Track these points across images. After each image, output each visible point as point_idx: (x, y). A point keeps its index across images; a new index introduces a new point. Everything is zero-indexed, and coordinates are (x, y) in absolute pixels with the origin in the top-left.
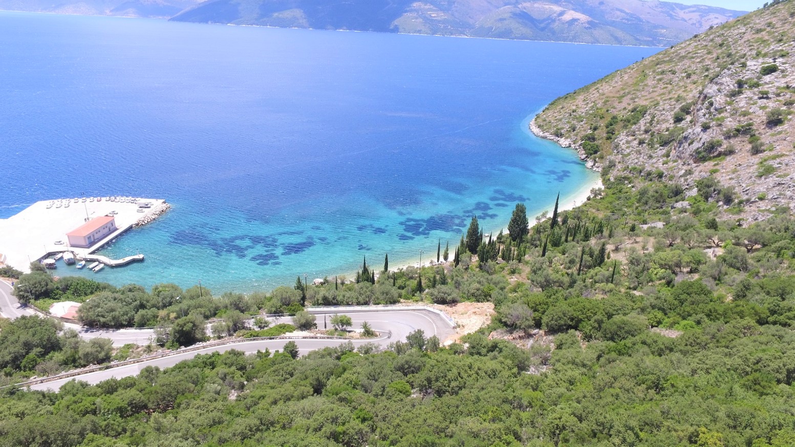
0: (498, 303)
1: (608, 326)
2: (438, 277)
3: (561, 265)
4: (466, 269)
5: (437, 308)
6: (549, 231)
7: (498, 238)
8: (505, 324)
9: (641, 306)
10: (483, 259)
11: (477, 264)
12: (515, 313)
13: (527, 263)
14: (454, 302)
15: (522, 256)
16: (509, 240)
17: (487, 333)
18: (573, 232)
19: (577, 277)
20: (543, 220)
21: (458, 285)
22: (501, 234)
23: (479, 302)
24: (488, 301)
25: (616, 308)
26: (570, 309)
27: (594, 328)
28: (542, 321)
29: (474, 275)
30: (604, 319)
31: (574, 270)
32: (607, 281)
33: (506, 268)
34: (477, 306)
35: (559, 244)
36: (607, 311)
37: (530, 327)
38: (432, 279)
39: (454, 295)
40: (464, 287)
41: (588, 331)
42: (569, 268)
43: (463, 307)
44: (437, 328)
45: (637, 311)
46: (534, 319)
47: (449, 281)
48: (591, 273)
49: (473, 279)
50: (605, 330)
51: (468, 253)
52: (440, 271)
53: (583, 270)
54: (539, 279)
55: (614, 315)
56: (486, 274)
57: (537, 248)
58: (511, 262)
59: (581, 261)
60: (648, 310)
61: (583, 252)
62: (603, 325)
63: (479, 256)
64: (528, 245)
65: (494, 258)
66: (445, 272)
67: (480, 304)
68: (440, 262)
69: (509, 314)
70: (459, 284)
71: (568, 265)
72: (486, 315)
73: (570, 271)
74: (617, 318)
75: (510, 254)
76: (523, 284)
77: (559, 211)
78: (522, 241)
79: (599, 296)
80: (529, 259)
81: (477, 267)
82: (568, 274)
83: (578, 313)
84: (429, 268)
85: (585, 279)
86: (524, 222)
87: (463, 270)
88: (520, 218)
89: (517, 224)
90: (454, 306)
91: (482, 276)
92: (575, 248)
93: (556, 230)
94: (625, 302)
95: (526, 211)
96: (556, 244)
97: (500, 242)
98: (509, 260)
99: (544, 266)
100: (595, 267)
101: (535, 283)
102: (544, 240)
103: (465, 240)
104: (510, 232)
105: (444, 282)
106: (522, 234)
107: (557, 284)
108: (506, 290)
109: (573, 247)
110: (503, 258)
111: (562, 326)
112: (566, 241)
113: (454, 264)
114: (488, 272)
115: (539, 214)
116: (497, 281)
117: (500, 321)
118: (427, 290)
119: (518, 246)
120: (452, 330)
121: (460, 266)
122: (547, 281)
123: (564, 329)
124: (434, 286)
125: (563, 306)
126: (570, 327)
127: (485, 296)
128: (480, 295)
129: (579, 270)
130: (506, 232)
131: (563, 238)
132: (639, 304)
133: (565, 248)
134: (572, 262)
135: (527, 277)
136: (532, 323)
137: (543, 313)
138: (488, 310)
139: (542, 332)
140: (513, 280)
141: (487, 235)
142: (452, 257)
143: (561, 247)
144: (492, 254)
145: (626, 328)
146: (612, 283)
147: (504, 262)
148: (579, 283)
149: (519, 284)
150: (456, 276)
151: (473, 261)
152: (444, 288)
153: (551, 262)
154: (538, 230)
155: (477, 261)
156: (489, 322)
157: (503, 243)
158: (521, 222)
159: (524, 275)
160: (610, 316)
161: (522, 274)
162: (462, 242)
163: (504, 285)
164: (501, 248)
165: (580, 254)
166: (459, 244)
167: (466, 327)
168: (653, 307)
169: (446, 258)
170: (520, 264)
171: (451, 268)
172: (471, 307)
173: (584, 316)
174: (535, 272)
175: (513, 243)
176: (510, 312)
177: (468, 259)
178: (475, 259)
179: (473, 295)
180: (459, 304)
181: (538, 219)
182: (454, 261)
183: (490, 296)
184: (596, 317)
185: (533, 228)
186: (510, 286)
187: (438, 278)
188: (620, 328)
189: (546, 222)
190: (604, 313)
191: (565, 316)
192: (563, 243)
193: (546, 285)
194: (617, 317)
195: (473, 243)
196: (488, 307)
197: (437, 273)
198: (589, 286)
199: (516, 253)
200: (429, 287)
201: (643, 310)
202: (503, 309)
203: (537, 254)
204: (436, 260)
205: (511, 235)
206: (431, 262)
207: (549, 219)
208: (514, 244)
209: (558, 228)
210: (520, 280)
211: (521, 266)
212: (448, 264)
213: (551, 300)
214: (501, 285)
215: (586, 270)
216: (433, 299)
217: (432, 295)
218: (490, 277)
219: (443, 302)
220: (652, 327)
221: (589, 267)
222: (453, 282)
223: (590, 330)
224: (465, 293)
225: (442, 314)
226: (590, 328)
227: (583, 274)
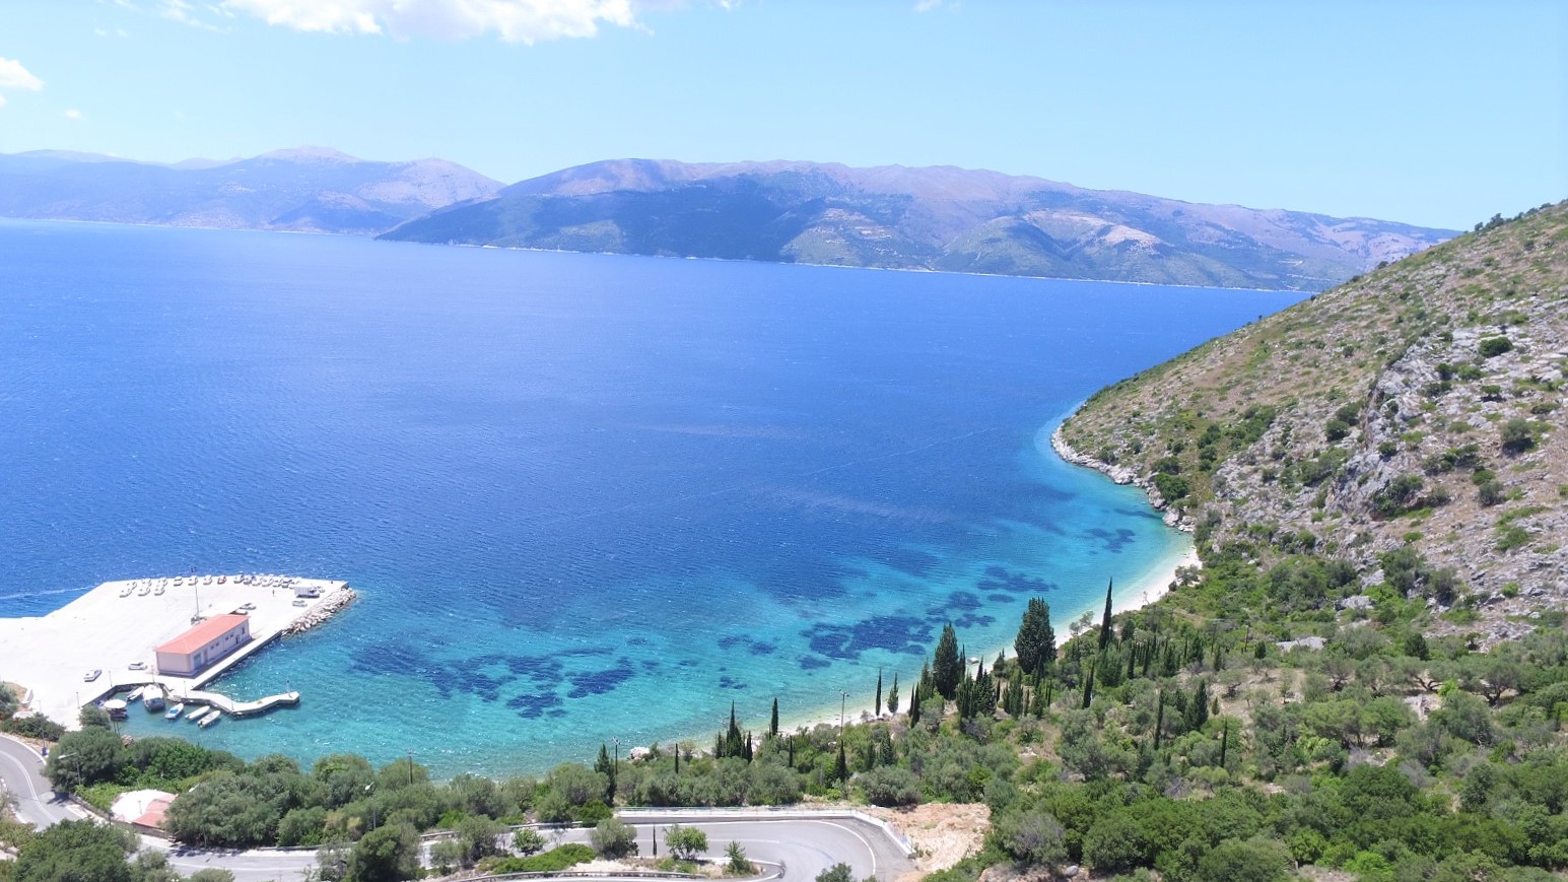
0: (998, 808)
1: (1212, 862)
2: (877, 748)
3: (1123, 724)
4: (934, 731)
5: (875, 815)
6: (1096, 655)
7: (996, 667)
8: (1011, 853)
9: (1279, 818)
10: (966, 711)
11: (954, 720)
12: (1028, 830)
13: (1054, 720)
14: (909, 803)
15: (1044, 705)
16: (1016, 673)
17: (975, 871)
18: (1144, 656)
19: (1153, 751)
20: (1085, 630)
21: (917, 765)
22: (1001, 658)
23: (959, 802)
24: (978, 800)
25: (1226, 824)
26: (1137, 824)
27: (1184, 864)
28: (1084, 849)
29: (950, 745)
30: (1205, 846)
31: (1148, 737)
32: (1214, 763)
33: (1012, 730)
34: (955, 811)
35: (1117, 680)
36: (1209, 831)
37: (1060, 860)
38: (866, 752)
39: (910, 788)
40: (930, 770)
41: (1173, 871)
42: (1138, 732)
43: (929, 813)
44: (878, 856)
45: (1267, 831)
46: (1068, 844)
47: (900, 755)
48: (1183, 744)
49: (947, 756)
50: (1206, 870)
51: (938, 697)
52: (880, 734)
53: (1165, 737)
54: (1079, 755)
55: (1223, 838)
56: (974, 742)
57: (1073, 691)
58: (1022, 717)
59: (1160, 718)
60: (1293, 828)
61: (1163, 700)
62: (1202, 860)
63: (958, 704)
64: (1056, 681)
65: (988, 708)
66: (892, 737)
67: (962, 808)
68: (881, 716)
69: (1018, 833)
70: (921, 764)
71: (1136, 725)
72: (975, 831)
73: (1139, 738)
74: (1229, 846)
75: (1019, 701)
76: (1047, 765)
77: (1114, 612)
78: (1043, 674)
79: (1200, 794)
80: (1058, 711)
81: (955, 728)
82: (1135, 744)
83: (1153, 834)
84: (859, 726)
85: (1169, 758)
86: (1049, 635)
87: (928, 734)
88: (1038, 626)
89: (1034, 639)
90: (911, 810)
91: (967, 748)
92: (1149, 691)
93: (1112, 651)
94: (1243, 811)
95: (1051, 614)
96: (1111, 681)
97: (1000, 676)
98: (1019, 712)
99: (1088, 727)
100: (1189, 730)
101: (1071, 764)
102: (1086, 672)
103: (931, 670)
104: (1020, 655)
105: (889, 759)
106: (1044, 660)
107: (1115, 766)
108: (1013, 777)
109: (1145, 688)
110: (1007, 709)
111: (1122, 859)
112: (1131, 675)
113: (910, 720)
114: (977, 739)
115: (1077, 618)
116: (994, 759)
117: (1001, 846)
118: (856, 775)
119: (1037, 684)
120: (907, 862)
121: (921, 725)
122: (1095, 759)
123: (1126, 867)
124: (869, 767)
125: (1122, 818)
126: (1137, 862)
127: (973, 790)
128: (962, 787)
129: (1157, 736)
130: (1011, 654)
131: (1125, 669)
132: (1273, 816)
133: (1129, 690)
134: (1143, 719)
135: (1056, 749)
136: (1064, 852)
137: (1084, 833)
138: (978, 820)
139: (1084, 871)
140: (1029, 754)
141: (974, 659)
142: (905, 705)
143: (1121, 688)
144: (984, 700)
145: (1246, 867)
146: (1222, 766)
147: (1008, 717)
148: (1158, 767)
149: (1038, 765)
150: (915, 745)
151: (947, 713)
152: (890, 773)
153: (1101, 719)
154: (1075, 651)
155: (955, 714)
156: (979, 847)
157: (1006, 676)
158: (1040, 636)
159: (1049, 744)
160: (1215, 843)
161: (1046, 742)
162: (925, 674)
163: (1009, 766)
164: (1002, 688)
165: (1156, 704)
166: (918, 679)
167: (934, 856)
168: (1302, 822)
169: (893, 707)
170: (1039, 722)
171: (904, 729)
172: (944, 813)
173: (1165, 839)
174: (1069, 740)
175: (1025, 677)
176: (1020, 828)
177: (937, 710)
178: (951, 709)
179: (948, 787)
180: (920, 807)
181: (1074, 628)
182: (910, 712)
183: (982, 791)
184: (1188, 842)
185: (1065, 647)
186: (1021, 768)
187: (877, 751)
188: (1235, 866)
189: (1090, 634)
190: (1203, 834)
191: (1127, 839)
192: (1124, 680)
193: (1094, 768)
194: (1230, 843)
195: (947, 677)
196: (978, 813)
197: (876, 738)
198: (1179, 771)
199: (1032, 697)
200: (859, 768)
201: (1281, 829)
202: (1006, 822)
203: (1074, 703)
204: (873, 712)
205: (1021, 661)
206: (865, 715)
207: (1097, 628)
208: (1028, 679)
209: (1114, 647)
210: (1042, 756)
211: (1042, 726)
212: (898, 719)
213: (1100, 803)
214: (1004, 766)
215: (1171, 736)
216: (868, 795)
217: (865, 785)
218: (981, 749)
219: (887, 801)
220: (1302, 863)
221: (1179, 731)
222: (909, 757)
223: (1178, 869)
224: (932, 784)
225: (886, 827)
226: (1177, 864)
227: (1166, 745)
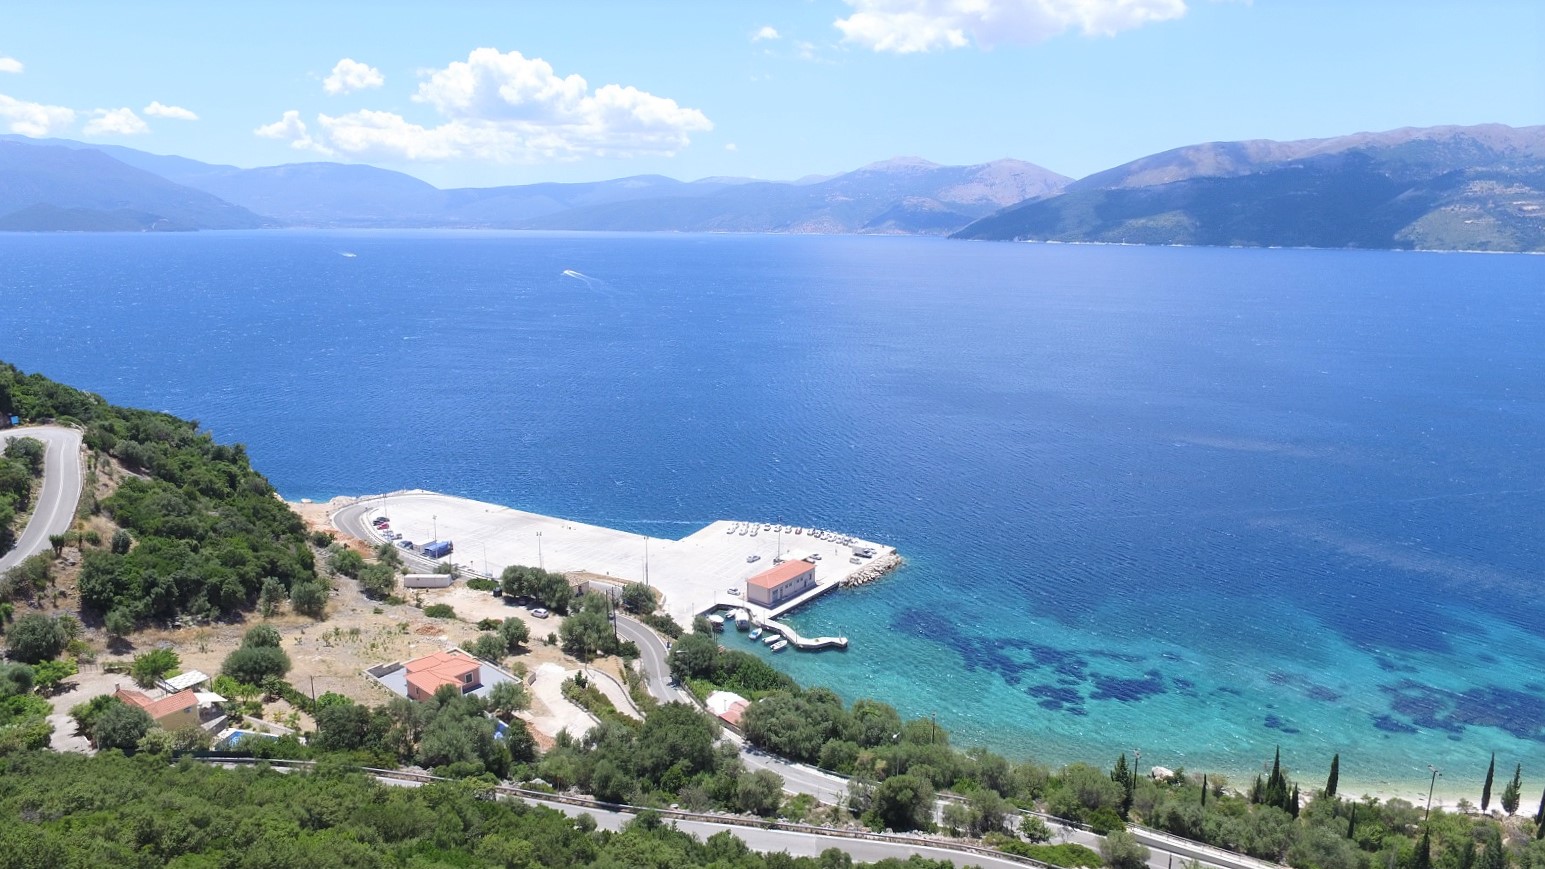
2: (1480, 850)
38: (1461, 849)
52: (1487, 836)
66: (1505, 842)
68: (1488, 811)
84: (1453, 817)
113: (1536, 829)
142: (1529, 807)
150: (1541, 861)
169: (1511, 803)
171: (1525, 837)
182: (1538, 819)
187: (1478, 857)
197: (1480, 836)
204: (1477, 804)
206: (1463, 804)
212: (1516, 822)
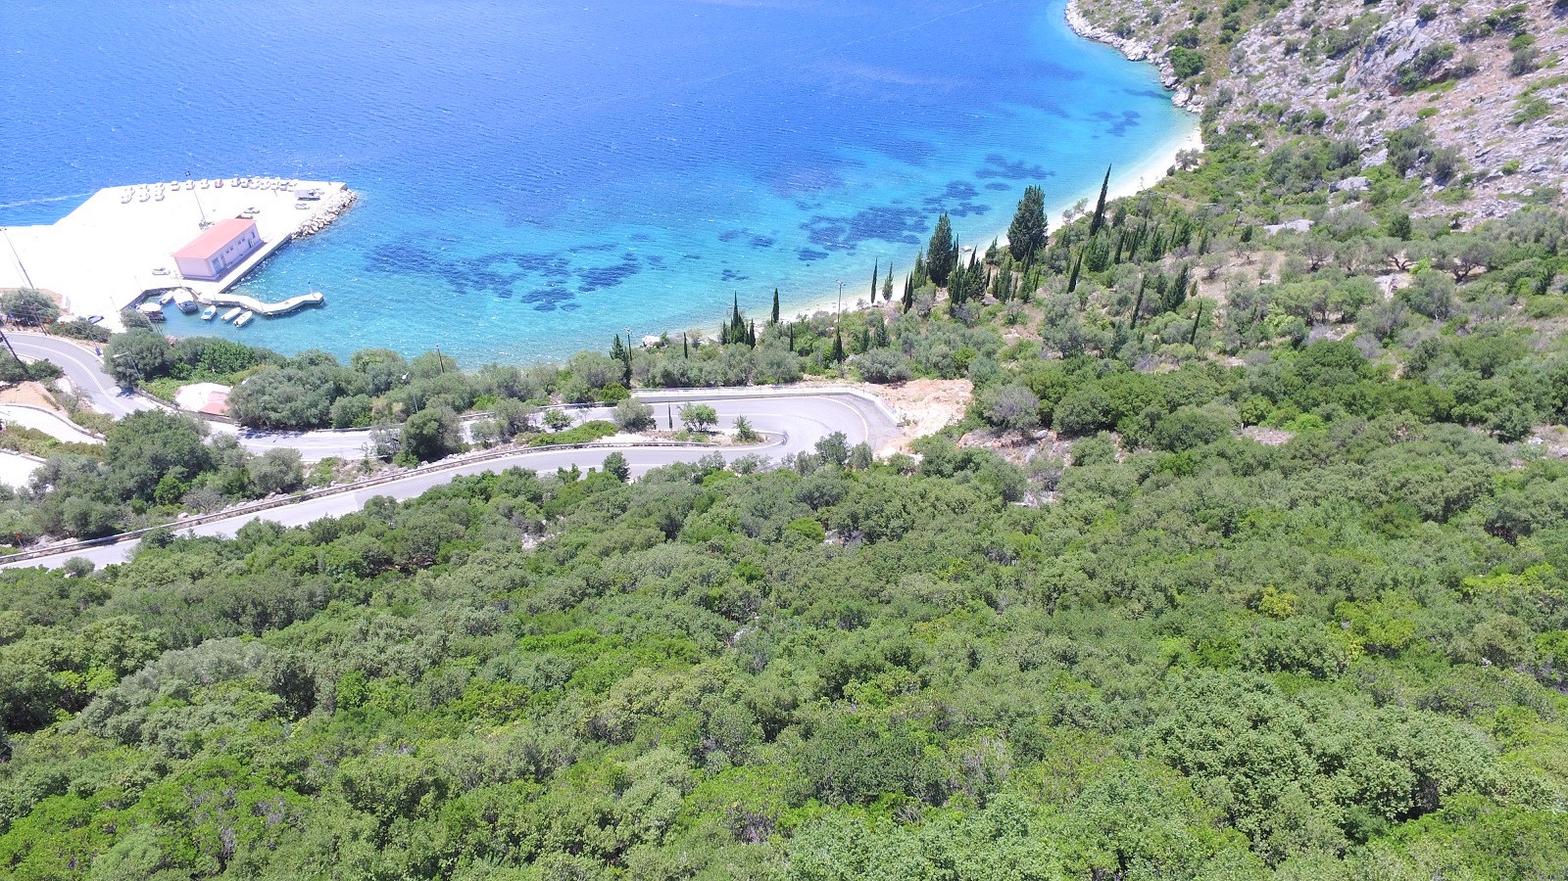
0: (980, 383)
1: (1167, 426)
2: (872, 332)
3: (1104, 306)
4: (925, 316)
5: (869, 390)
6: (1086, 241)
7: (988, 255)
8: (990, 421)
9: (1234, 387)
10: (957, 297)
11: (945, 306)
12: (1006, 402)
13: (1040, 303)
14: (900, 379)
15: (1030, 290)
16: (1007, 259)
17: (956, 436)
18: (1131, 243)
19: (1129, 330)
20: (1078, 216)
21: (908, 346)
22: (993, 246)
23: (945, 378)
24: (962, 376)
25: (1186, 393)
26: (1105, 395)
27: (1142, 428)
28: (1054, 416)
29: (939, 329)
30: (1163, 412)
31: (1126, 318)
32: (1184, 340)
33: (999, 314)
34: (941, 386)
35: (1103, 265)
36: (1169, 399)
37: (1032, 425)
38: (861, 336)
39: (901, 367)
40: (920, 351)
41: (1131, 434)
42: (1118, 313)
43: (917, 388)
44: (870, 426)
45: (1222, 398)
46: (1041, 412)
47: (893, 338)
48: (1157, 324)
49: (937, 337)
50: (1161, 432)
51: (930, 284)
52: (875, 320)
53: (1142, 318)
54: (1059, 336)
55: (1181, 405)
56: (962, 325)
57: (1060, 276)
58: (1009, 302)
59: (1139, 302)
60: (1245, 395)
61: (1145, 284)
62: (1159, 424)
63: (950, 290)
64: (1045, 267)
65: (978, 294)
66: (886, 323)
67: (947, 383)
68: (875, 303)
69: (996, 404)
70: (911, 346)
71: (1116, 307)
72: (958, 403)
73: (1117, 319)
74: (1184, 412)
75: (1007, 287)
76: (1030, 344)
77: (1107, 199)
78: (1033, 260)
79: (1166, 368)
80: (1044, 295)
81: (945, 313)
82: (1113, 324)
83: (1118, 402)
84: (855, 314)
85: (1143, 336)
86: (1040, 222)
87: (919, 319)
88: (1032, 214)
89: (1027, 227)
90: (901, 386)
91: (955, 330)
92: (1133, 274)
93: (1101, 237)
94: (1204, 382)
95: (1045, 200)
96: (1097, 266)
97: (991, 263)
98: (1007, 297)
99: (1071, 311)
100: (1166, 310)
101: (1051, 343)
102: (1075, 258)
103: (925, 259)
104: (1012, 244)
105: (883, 342)
106: (1034, 248)
107: (1093, 345)
108: (997, 356)
109: (1129, 272)
110: (996, 295)
111: (1088, 424)
112: (1117, 261)
113: (903, 306)
114: (965, 322)
115: (1070, 206)
116: (980, 340)
117: (980, 415)
118: (852, 357)
119: (1026, 270)
120: (895, 430)
121: (913, 311)
122: (1074, 339)
123: (1091, 430)
124: (864, 349)
125: (1093, 390)
126: (1102, 426)
127: (958, 368)
128: (949, 366)
129: (1135, 318)
130: (1004, 242)
131: (1112, 255)
132: (1230, 386)
133: (1113, 274)
134: (1123, 302)
135: (1039, 331)
136: (1036, 419)
137: (1056, 403)
138: (961, 394)
139: (1052, 434)
140: (1012, 336)
141: (967, 248)
142: (898, 293)
143: (1106, 273)
144: (974, 286)
145: (1197, 429)
146: (1191, 343)
147: (996, 302)
148: (1133, 344)
149: (1021, 345)
150: (907, 329)
151: (939, 300)
152: (882, 354)
153: (1083, 302)
154: (1065, 239)
155: (946, 300)
156: (961, 416)
157: (997, 264)
158: (1034, 224)
159: (1032, 326)
160: (1173, 407)
161: (1029, 324)
162: (919, 263)
163: (994, 347)
164: (992, 275)
165: (1138, 287)
166: (913, 268)
167: (920, 424)
168: (1254, 390)
169: (887, 295)
170: (1025, 306)
171: (897, 315)
172: (931, 388)
173: (1129, 406)
174: (1052, 322)
175: (1015, 264)
176: (998, 399)
177: (929, 297)
178: (943, 296)
179: (936, 365)
180: (909, 383)
181: (1067, 215)
182: (904, 300)
183: (967, 369)
184: (1149, 409)
185: (1056, 234)
186: (1005, 348)
187: (871, 337)
188: (1186, 428)
189: (1082, 221)
190: (1164, 402)
191: (1094, 407)
192: (1110, 265)
193: (1071, 347)
194: (1186, 408)
195: (940, 265)
196: (961, 389)
197: (871, 323)
198: (1150, 348)
199: (1020, 283)
200: (855, 351)
201: (1234, 396)
202: (987, 394)
203: (1059, 287)
204: (867, 298)
205: (1012, 249)
206: (860, 303)
207: (1089, 215)
208: (1018, 266)
209: (1103, 233)
210: (1025, 337)
211: (1027, 310)
212: (892, 306)
213: (1074, 377)
214: (988, 347)
215: (1147, 316)
216: (863, 374)
217: (860, 366)
218: (968, 332)
219: (880, 379)
220: (1247, 424)
221: (1155, 312)
222: (900, 340)
223: (1136, 432)
224: (921, 363)
225: (878, 401)
226: (1136, 427)
227: (1142, 325)
